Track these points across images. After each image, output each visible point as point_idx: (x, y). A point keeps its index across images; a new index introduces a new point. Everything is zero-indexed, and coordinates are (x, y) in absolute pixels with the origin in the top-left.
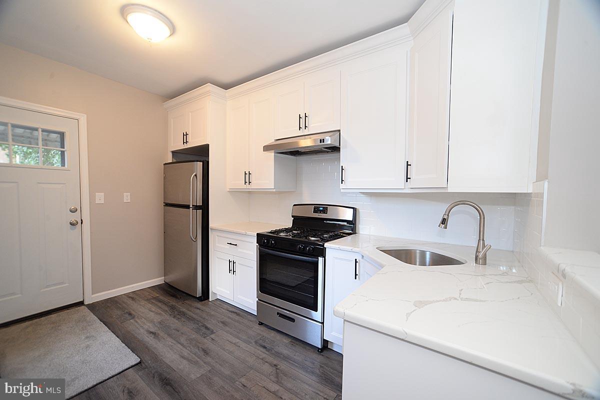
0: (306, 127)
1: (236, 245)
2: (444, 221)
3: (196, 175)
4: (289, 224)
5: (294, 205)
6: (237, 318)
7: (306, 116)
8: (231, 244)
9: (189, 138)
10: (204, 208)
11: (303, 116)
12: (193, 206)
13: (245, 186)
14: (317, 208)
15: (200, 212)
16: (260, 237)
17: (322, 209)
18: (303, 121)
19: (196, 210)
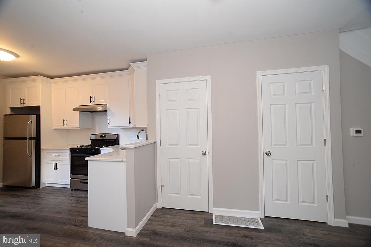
0: (93, 101)
1: (58, 155)
2: (138, 136)
3: (31, 122)
4: (89, 143)
5: (92, 135)
6: (59, 191)
7: (93, 97)
8: (55, 155)
9: (25, 101)
10: (38, 138)
12: (29, 138)
13: (64, 127)
14: (102, 136)
15: (34, 141)
16: (71, 150)
17: (104, 135)
19: (31, 140)
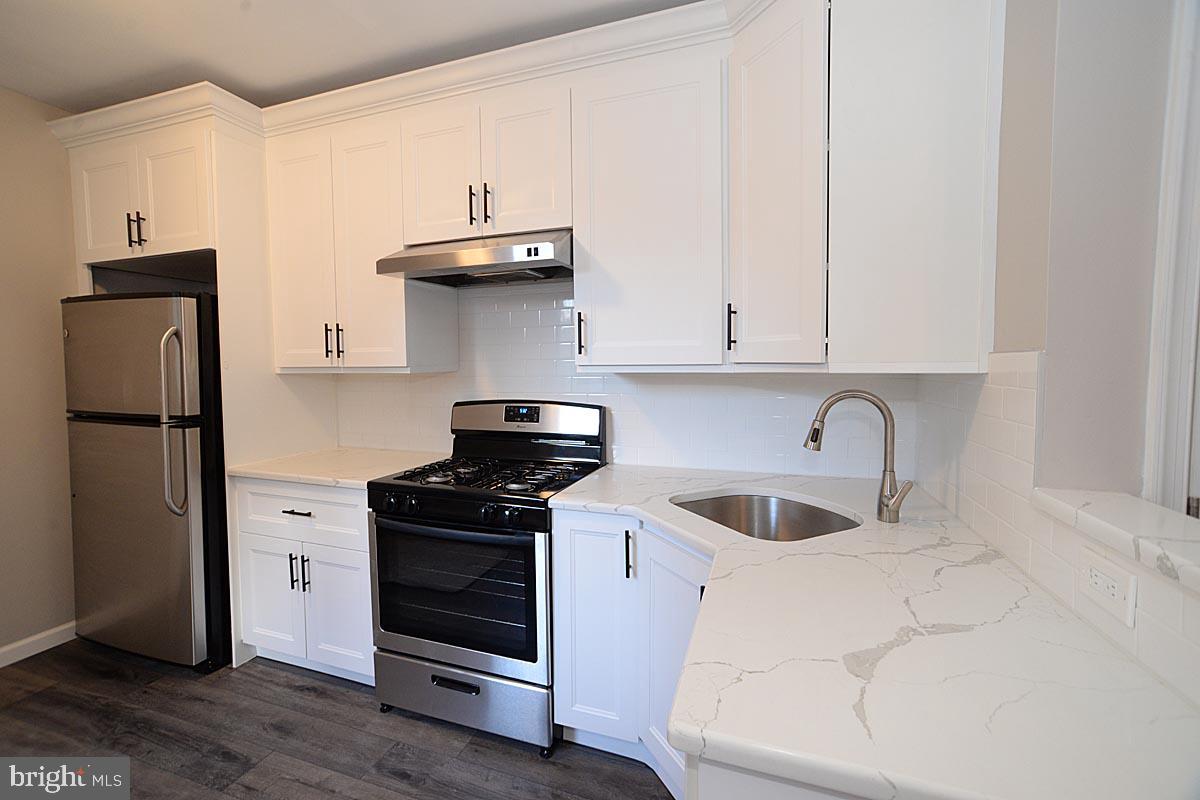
0: (486, 217)
1: (309, 515)
2: (816, 436)
3: (177, 334)
4: (444, 450)
5: (457, 404)
6: (319, 704)
7: (486, 192)
8: (292, 512)
9: (150, 230)
10: (209, 421)
11: (478, 189)
12: (170, 417)
13: (327, 362)
14: (513, 411)
15: (193, 435)
16: (377, 492)
17: (525, 411)
18: (480, 201)
19: (180, 430)
